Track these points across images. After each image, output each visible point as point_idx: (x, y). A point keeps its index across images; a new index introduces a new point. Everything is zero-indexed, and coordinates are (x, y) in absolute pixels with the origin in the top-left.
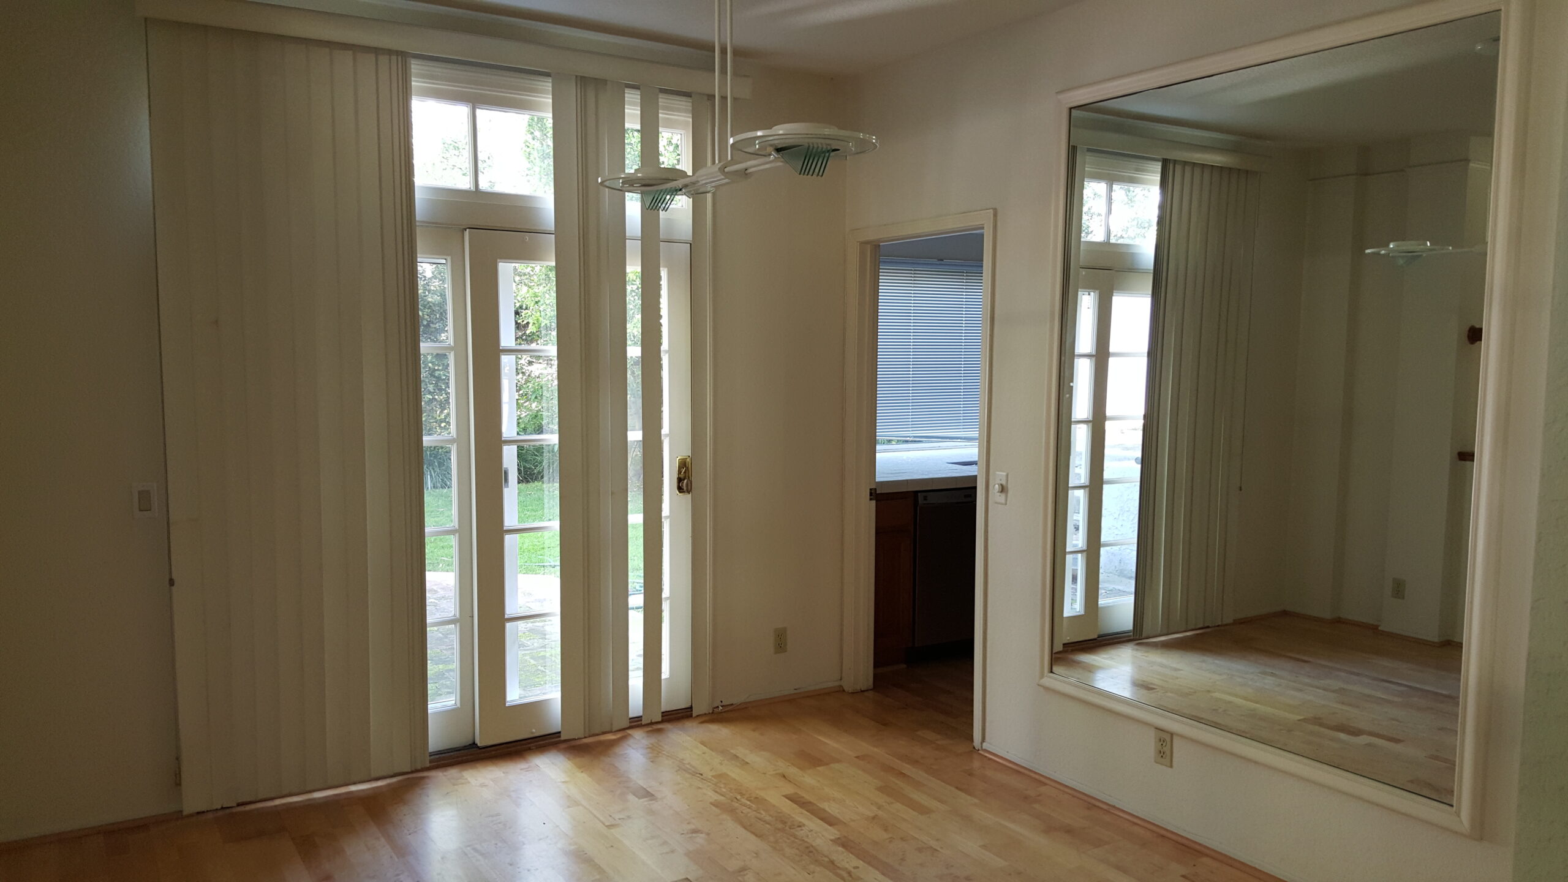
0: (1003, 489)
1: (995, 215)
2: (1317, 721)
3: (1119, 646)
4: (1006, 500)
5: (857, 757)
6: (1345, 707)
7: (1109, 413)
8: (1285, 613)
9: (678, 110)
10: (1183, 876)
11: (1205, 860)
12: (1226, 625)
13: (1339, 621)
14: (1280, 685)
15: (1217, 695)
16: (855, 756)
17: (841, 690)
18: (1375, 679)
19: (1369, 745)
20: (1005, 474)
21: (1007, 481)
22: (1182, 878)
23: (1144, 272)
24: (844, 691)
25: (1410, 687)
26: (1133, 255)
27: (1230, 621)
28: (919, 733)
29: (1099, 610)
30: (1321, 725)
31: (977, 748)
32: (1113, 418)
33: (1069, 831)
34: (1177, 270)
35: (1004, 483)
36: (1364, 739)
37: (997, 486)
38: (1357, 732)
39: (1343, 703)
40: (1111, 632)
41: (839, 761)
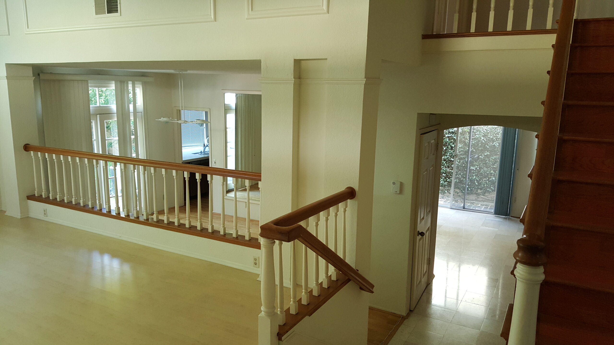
0: (215, 163)
1: (210, 110)
3: (231, 192)
4: (216, 164)
7: (228, 141)
9: (138, 84)
12: (253, 185)
20: (215, 160)
21: (216, 161)
23: (233, 109)
26: (230, 106)
27: (254, 184)
29: (228, 185)
32: (228, 142)
34: (240, 110)
35: (215, 161)
40: (231, 189)
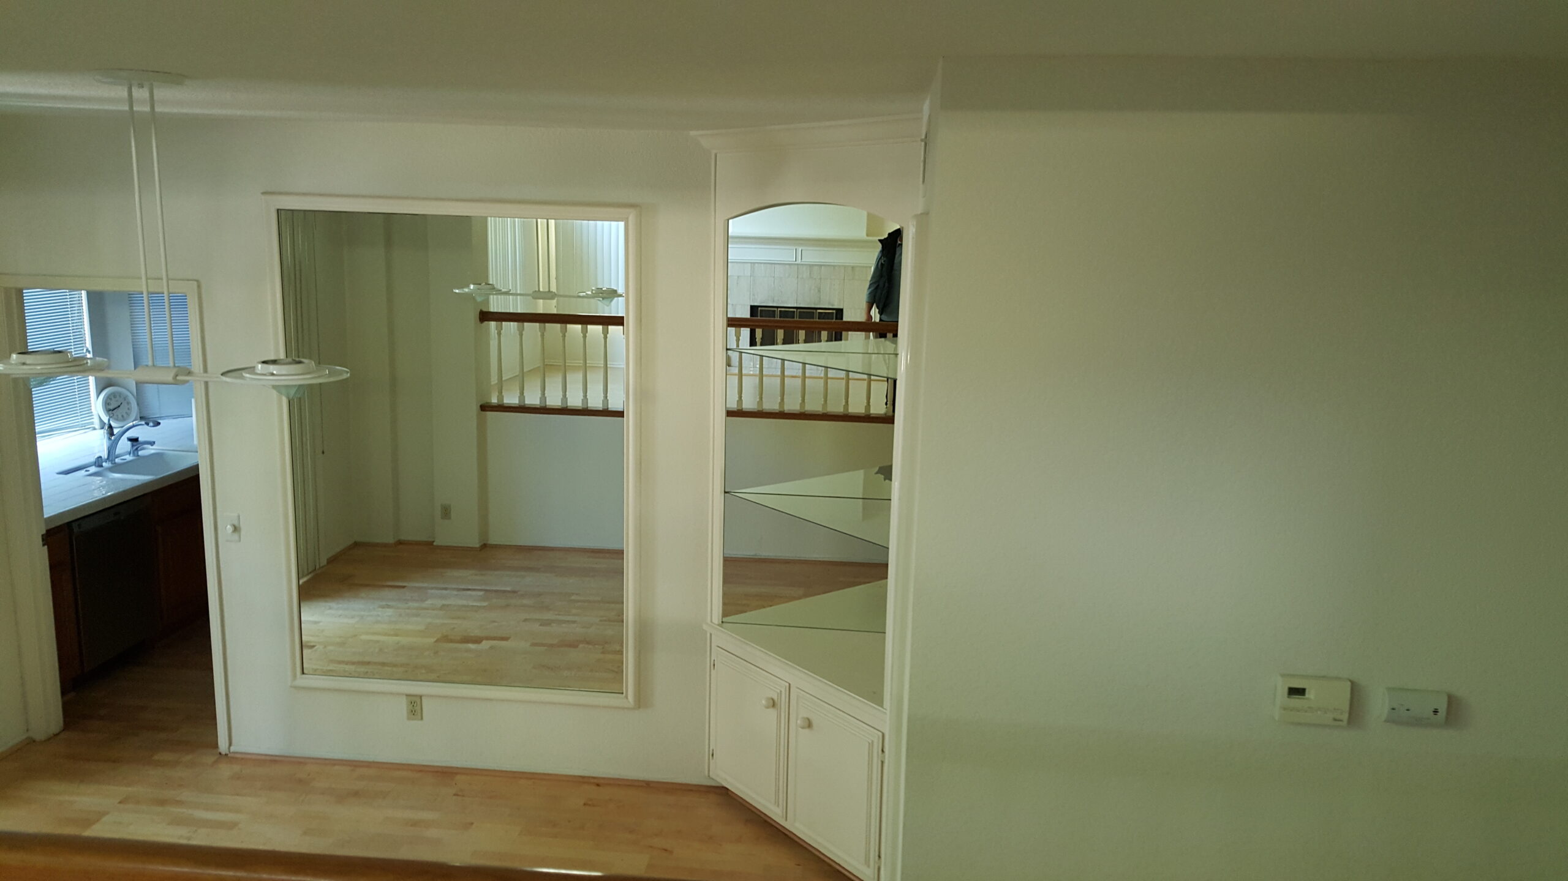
0: (236, 529)
1: (199, 287)
2: (446, 639)
4: (240, 537)
5: (120, 802)
6: (455, 621)
8: (356, 545)
10: (455, 795)
11: (458, 777)
12: (322, 567)
13: (400, 543)
14: (400, 615)
15: (364, 637)
16: (118, 801)
17: (31, 742)
18: (459, 590)
19: (492, 648)
20: (236, 515)
21: (239, 521)
22: (455, 797)
24: (34, 741)
25: (486, 591)
27: (325, 563)
28: (156, 757)
30: (452, 641)
31: (224, 753)
33: (356, 794)
35: (236, 523)
36: (486, 645)
37: (229, 526)
38: (478, 640)
39: (453, 618)
41: (105, 813)
